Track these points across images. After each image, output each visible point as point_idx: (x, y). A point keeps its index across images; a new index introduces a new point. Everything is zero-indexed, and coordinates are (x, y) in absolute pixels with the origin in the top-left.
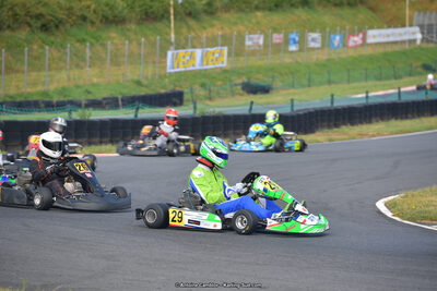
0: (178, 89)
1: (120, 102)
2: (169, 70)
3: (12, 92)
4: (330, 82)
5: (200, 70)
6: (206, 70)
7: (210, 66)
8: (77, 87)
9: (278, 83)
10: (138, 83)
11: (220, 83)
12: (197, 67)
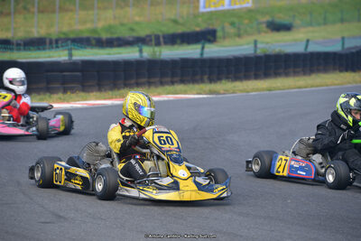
0: (211, 27)
1: (162, 39)
2: (202, 10)
3: (65, 29)
4: (342, 21)
5: (229, 11)
6: (234, 10)
7: (237, 6)
8: (122, 25)
9: (297, 22)
10: (175, 22)
11: (246, 21)
12: (226, 7)
